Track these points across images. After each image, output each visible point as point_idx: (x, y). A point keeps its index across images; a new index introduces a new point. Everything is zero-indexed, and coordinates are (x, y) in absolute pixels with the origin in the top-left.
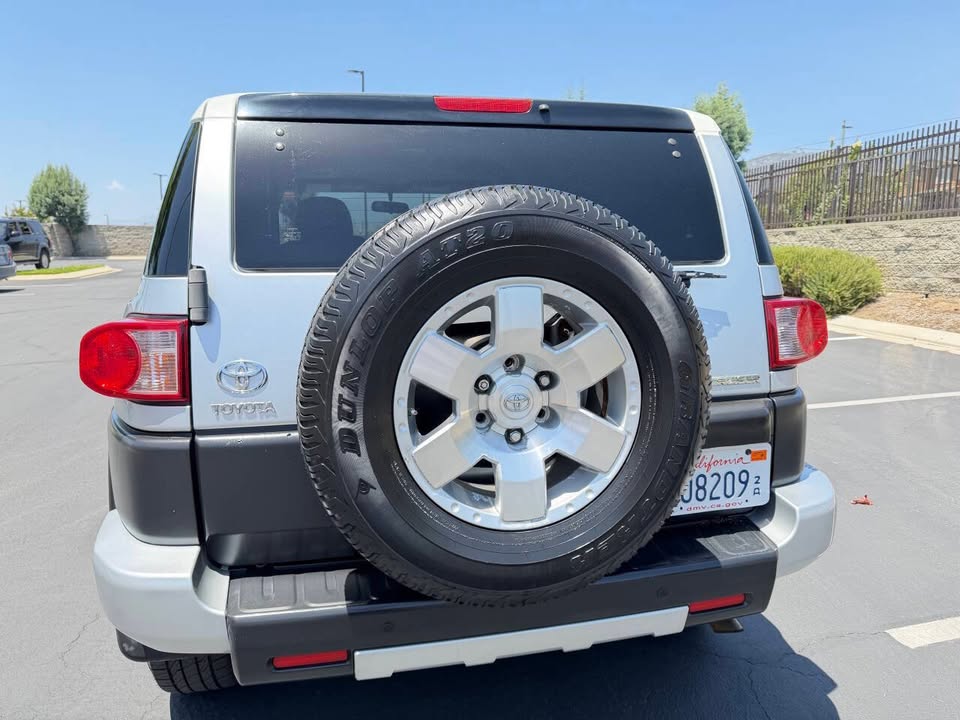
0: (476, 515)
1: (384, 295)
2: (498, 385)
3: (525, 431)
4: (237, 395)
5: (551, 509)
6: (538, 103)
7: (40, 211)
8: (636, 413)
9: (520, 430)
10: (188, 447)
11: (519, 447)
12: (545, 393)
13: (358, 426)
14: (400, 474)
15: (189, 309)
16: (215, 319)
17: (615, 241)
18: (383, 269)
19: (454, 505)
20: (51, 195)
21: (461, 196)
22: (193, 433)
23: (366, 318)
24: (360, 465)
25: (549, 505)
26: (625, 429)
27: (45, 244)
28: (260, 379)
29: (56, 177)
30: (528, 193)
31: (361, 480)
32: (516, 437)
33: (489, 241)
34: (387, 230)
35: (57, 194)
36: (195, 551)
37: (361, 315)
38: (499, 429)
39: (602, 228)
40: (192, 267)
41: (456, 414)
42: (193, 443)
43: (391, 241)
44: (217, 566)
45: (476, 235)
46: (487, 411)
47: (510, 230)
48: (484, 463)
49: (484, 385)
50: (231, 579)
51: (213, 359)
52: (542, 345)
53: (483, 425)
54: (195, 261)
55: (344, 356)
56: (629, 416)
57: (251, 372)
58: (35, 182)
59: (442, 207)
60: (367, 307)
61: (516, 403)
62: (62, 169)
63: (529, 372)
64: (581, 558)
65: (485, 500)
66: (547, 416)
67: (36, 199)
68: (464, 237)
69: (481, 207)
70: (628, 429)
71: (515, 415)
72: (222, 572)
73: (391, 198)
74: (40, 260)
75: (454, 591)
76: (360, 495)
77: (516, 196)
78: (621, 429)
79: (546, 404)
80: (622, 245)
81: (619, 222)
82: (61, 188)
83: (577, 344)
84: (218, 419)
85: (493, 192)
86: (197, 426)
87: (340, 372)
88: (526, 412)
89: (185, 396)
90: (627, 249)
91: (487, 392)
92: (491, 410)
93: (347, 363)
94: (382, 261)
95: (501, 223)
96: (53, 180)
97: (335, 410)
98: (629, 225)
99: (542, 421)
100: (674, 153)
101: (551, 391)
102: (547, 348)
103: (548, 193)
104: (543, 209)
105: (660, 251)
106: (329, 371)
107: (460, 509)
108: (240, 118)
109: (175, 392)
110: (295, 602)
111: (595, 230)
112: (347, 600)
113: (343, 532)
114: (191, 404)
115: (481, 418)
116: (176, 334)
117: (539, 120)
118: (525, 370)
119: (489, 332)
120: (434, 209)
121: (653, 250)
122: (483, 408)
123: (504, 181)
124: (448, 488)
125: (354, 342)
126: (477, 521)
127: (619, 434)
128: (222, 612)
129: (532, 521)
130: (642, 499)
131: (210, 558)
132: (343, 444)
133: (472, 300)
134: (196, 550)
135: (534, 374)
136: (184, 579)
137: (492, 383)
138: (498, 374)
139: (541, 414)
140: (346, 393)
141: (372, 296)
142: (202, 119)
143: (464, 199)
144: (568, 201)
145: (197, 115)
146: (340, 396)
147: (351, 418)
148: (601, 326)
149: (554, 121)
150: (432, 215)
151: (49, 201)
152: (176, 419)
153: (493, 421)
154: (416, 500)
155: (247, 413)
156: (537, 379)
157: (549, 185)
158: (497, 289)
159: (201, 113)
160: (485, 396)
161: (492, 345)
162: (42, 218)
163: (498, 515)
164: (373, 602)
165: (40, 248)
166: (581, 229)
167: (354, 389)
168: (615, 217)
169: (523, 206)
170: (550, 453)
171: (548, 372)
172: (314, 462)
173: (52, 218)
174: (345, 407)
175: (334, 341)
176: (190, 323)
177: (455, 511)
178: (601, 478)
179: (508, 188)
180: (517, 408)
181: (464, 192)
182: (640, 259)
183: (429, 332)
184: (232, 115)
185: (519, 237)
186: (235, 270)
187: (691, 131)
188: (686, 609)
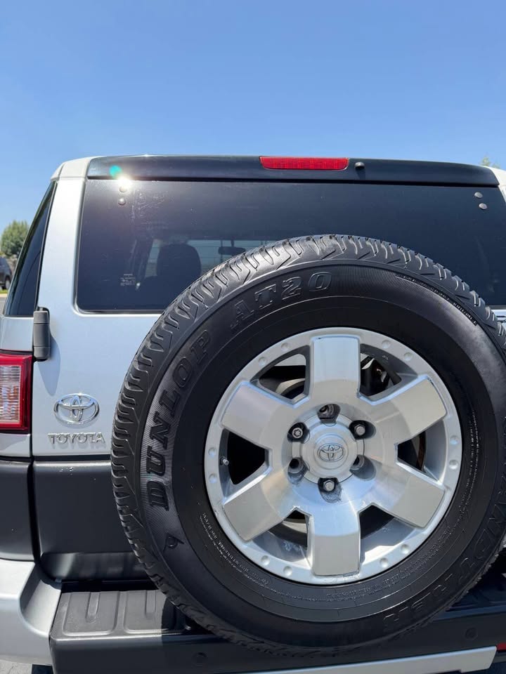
0: (288, 568)
1: (196, 345)
2: (312, 433)
3: (339, 480)
4: (70, 425)
5: (364, 563)
6: (354, 161)
7: (7, 251)
8: (456, 467)
9: (335, 480)
10: (26, 471)
11: (332, 497)
12: (360, 441)
13: (166, 479)
14: (210, 527)
15: (33, 347)
16: (56, 355)
17: (439, 292)
18: (196, 320)
19: (265, 558)
20: (15, 241)
21: (278, 246)
22: (32, 459)
23: (178, 368)
24: (169, 517)
25: (363, 558)
26: (444, 483)
27: (8, 273)
28: (93, 410)
29: (18, 228)
30: (347, 243)
31: (169, 535)
32: (329, 486)
33: (305, 292)
34: (203, 280)
35: (19, 240)
36: (29, 567)
37: (173, 366)
38: (312, 477)
39: (425, 279)
40: (39, 309)
41: (268, 464)
42: (31, 468)
43: (206, 292)
44: (51, 579)
45: (292, 285)
46: (301, 458)
47: (328, 280)
48: (297, 516)
49: (298, 432)
50: (62, 593)
51: (52, 393)
52: (358, 396)
53: (296, 471)
54: (41, 303)
55: (155, 406)
56: (449, 470)
57: (84, 404)
58: (5, 232)
59: (259, 257)
60: (178, 358)
61: (329, 453)
62: (22, 223)
63: (343, 420)
64: (396, 617)
65: (297, 549)
66: (362, 464)
67: (5, 244)
68: (280, 288)
69: (298, 257)
70: (447, 485)
71: (328, 465)
72: (55, 586)
73: (233, 244)
74: (5, 284)
75: (262, 644)
76: (168, 549)
77: (335, 246)
78: (440, 483)
79: (362, 454)
80: (447, 297)
81: (442, 272)
82: (21, 236)
83: (394, 396)
84: (54, 448)
85: (311, 243)
86: (35, 453)
87: (150, 423)
88: (340, 463)
89: (25, 426)
90: (452, 301)
91: (302, 440)
92: (304, 459)
93: (157, 414)
94: (196, 311)
95: (318, 274)
96: (16, 231)
97: (144, 463)
98: (453, 275)
99: (356, 468)
100: (481, 205)
101: (368, 441)
102: (363, 398)
103: (368, 243)
104: (363, 259)
105: (484, 302)
106: (139, 422)
107: (270, 562)
108: (90, 178)
109: (17, 422)
110: (114, 627)
111: (418, 281)
112: (162, 628)
113: (152, 579)
114: (31, 432)
115: (295, 463)
116: (20, 369)
117: (355, 176)
118: (339, 418)
119: (304, 377)
120: (250, 260)
121: (477, 301)
122: (295, 455)
123: (321, 231)
124: (260, 540)
125: (164, 393)
126: (288, 575)
127: (436, 488)
128: (45, 633)
129: (344, 575)
130: (461, 557)
131: (44, 572)
132: (151, 497)
133: (286, 350)
134: (31, 565)
135: (348, 423)
136: (13, 600)
137: (306, 431)
138: (312, 422)
139: (357, 462)
140: (155, 445)
141: (184, 347)
142: (58, 179)
143: (281, 250)
144: (389, 250)
145: (55, 175)
146: (150, 448)
147: (160, 471)
148: (421, 378)
149: (369, 176)
150: (248, 265)
151: (13, 244)
152: (18, 445)
153: (305, 469)
154: (226, 555)
155: (79, 443)
156: (352, 428)
157: (368, 235)
158: (313, 339)
159: (58, 174)
160: (299, 443)
161: (307, 394)
162: (8, 256)
163: (309, 568)
164: (186, 633)
165: (5, 276)
166: (404, 279)
167: (164, 442)
168: (438, 267)
169: (342, 256)
170: (365, 506)
171: (365, 422)
172: (124, 511)
173: (15, 256)
174: (154, 459)
175: (146, 391)
176: (34, 359)
177: (265, 564)
178: (417, 533)
179: (326, 237)
180: (331, 458)
181: (281, 242)
182: (465, 311)
183: (243, 383)
184: (83, 174)
185: (336, 287)
186: (77, 312)
187: (496, 185)
188: (494, 649)
